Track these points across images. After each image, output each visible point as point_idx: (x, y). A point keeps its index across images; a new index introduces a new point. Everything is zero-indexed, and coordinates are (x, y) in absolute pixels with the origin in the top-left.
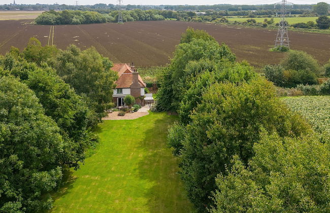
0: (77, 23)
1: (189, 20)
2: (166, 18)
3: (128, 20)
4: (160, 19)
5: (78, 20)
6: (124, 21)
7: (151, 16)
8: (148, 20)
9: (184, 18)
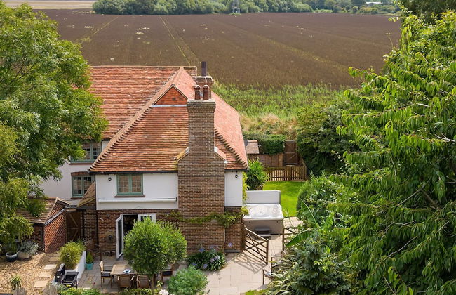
0: (162, 13)
1: (355, 11)
2: (315, 9)
3: (250, 10)
4: (304, 11)
5: (165, 8)
6: (242, 12)
7: (288, 4)
8: (285, 11)
9: (345, 8)
